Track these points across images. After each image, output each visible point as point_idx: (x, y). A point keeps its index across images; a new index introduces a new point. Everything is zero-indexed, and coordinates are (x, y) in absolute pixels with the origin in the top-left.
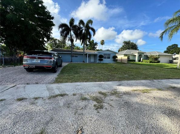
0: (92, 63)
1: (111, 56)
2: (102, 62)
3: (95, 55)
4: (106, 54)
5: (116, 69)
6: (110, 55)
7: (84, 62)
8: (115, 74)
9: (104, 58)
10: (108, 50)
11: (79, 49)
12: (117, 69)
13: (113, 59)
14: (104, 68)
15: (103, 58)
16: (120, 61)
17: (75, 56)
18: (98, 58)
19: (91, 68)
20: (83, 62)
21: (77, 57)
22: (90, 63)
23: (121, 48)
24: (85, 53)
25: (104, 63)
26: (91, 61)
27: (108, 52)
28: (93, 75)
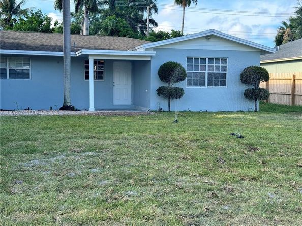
0: (117, 111)
1: (234, 70)
2: (177, 105)
3: (137, 67)
4: (203, 60)
5: (252, 147)
6: (225, 60)
7: (71, 108)
8: (246, 183)
9: (189, 84)
10: (210, 36)
11: (47, 30)
12: (260, 150)
13: (244, 88)
14: (179, 147)
15: (183, 85)
16: (286, 101)
17: (14, 74)
18: (155, 83)
19: (100, 149)
20: (65, 108)
21: (25, 75)
22: (108, 110)
23: (292, 20)
24: (78, 54)
25: (186, 114)
26: (117, 102)
27: (212, 47)
28: (95, 194)
